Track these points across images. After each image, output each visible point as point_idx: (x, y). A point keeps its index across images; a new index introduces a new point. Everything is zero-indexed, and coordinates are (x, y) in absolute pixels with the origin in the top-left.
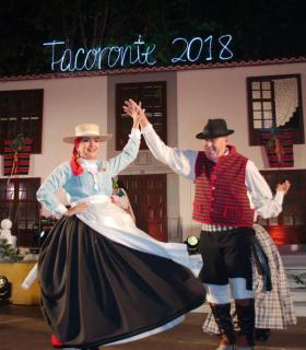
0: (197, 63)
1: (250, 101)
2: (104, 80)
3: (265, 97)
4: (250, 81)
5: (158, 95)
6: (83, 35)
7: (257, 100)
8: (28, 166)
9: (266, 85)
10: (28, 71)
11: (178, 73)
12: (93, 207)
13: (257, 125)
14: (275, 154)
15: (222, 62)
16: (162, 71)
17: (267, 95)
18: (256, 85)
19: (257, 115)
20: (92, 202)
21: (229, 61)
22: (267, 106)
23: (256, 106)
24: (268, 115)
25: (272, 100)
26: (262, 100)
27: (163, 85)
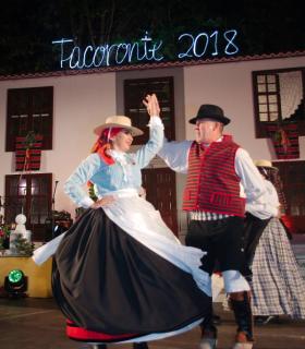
0: (204, 58)
1: (256, 94)
2: (112, 76)
3: (270, 91)
4: (255, 75)
5: (166, 90)
6: (91, 33)
7: (262, 94)
8: (39, 162)
9: (271, 79)
10: (37, 68)
11: (185, 69)
12: (120, 200)
13: (263, 118)
14: (281, 146)
15: (228, 56)
16: (170, 67)
17: (272, 88)
18: (261, 79)
19: (262, 108)
20: (120, 196)
21: (235, 56)
22: (273, 98)
23: (262, 99)
24: (273, 108)
25: (277, 93)
26: (267, 94)
27: (171, 80)
